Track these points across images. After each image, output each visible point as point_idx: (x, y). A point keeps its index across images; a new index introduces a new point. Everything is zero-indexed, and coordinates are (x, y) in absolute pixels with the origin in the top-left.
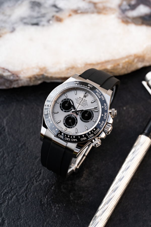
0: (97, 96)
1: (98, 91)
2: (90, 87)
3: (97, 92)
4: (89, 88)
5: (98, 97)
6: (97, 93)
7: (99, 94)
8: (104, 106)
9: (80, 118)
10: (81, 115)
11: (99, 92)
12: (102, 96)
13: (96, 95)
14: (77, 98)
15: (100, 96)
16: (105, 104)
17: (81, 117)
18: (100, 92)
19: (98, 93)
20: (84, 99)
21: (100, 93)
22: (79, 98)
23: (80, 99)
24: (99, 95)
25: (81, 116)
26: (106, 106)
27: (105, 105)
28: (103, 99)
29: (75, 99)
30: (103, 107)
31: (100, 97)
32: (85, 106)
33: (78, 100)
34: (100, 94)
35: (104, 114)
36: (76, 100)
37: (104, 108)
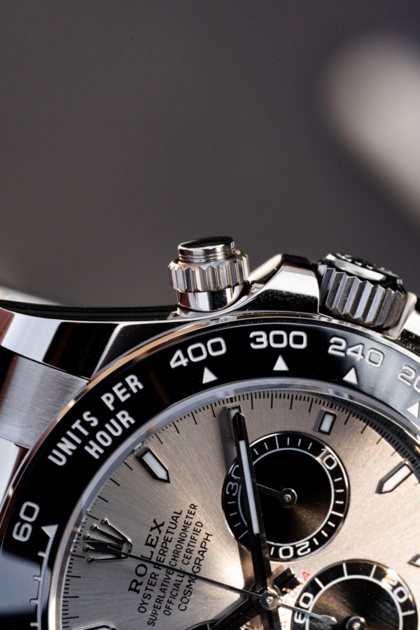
0: (117, 442)
1: (67, 446)
2: (37, 526)
3: (80, 453)
4: (50, 531)
5: (127, 433)
6: (93, 450)
7: (93, 431)
8: (194, 371)
9: (313, 547)
10: (288, 546)
11: (76, 432)
12: (108, 400)
13: (109, 451)
14: (142, 608)
15: (113, 415)
16: (173, 364)
17: (303, 543)
18: (77, 425)
19: (85, 440)
20: (146, 551)
21: (86, 425)
22: (137, 599)
23: (145, 579)
24: (101, 427)
25: (298, 544)
26: (197, 352)
27: (184, 362)
28: (134, 383)
29: (151, 622)
30: (208, 376)
31: (125, 418)
32: (204, 531)
33: (159, 601)
34: (95, 422)
35: (271, 354)
36: (160, 612)
37: (211, 363)
